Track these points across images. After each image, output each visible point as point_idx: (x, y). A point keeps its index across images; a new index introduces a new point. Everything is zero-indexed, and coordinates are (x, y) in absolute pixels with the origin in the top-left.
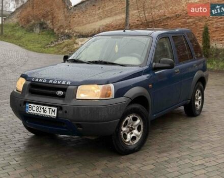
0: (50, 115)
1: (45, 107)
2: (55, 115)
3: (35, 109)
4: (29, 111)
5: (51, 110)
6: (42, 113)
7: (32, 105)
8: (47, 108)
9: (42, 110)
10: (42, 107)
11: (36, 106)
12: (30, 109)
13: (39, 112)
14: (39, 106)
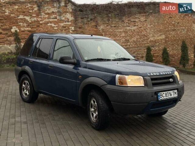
0: (174, 96)
1: (170, 92)
2: (177, 96)
3: (164, 95)
4: (160, 98)
5: (174, 92)
6: (169, 97)
7: (162, 93)
8: (171, 92)
9: (169, 94)
10: (169, 92)
11: (165, 93)
12: (161, 96)
13: (167, 97)
14: (167, 92)
